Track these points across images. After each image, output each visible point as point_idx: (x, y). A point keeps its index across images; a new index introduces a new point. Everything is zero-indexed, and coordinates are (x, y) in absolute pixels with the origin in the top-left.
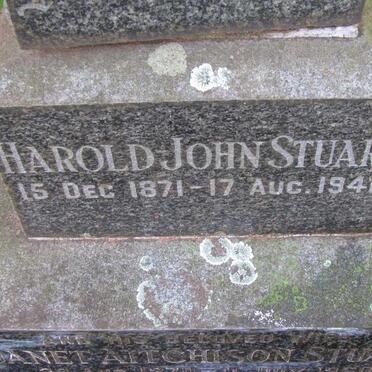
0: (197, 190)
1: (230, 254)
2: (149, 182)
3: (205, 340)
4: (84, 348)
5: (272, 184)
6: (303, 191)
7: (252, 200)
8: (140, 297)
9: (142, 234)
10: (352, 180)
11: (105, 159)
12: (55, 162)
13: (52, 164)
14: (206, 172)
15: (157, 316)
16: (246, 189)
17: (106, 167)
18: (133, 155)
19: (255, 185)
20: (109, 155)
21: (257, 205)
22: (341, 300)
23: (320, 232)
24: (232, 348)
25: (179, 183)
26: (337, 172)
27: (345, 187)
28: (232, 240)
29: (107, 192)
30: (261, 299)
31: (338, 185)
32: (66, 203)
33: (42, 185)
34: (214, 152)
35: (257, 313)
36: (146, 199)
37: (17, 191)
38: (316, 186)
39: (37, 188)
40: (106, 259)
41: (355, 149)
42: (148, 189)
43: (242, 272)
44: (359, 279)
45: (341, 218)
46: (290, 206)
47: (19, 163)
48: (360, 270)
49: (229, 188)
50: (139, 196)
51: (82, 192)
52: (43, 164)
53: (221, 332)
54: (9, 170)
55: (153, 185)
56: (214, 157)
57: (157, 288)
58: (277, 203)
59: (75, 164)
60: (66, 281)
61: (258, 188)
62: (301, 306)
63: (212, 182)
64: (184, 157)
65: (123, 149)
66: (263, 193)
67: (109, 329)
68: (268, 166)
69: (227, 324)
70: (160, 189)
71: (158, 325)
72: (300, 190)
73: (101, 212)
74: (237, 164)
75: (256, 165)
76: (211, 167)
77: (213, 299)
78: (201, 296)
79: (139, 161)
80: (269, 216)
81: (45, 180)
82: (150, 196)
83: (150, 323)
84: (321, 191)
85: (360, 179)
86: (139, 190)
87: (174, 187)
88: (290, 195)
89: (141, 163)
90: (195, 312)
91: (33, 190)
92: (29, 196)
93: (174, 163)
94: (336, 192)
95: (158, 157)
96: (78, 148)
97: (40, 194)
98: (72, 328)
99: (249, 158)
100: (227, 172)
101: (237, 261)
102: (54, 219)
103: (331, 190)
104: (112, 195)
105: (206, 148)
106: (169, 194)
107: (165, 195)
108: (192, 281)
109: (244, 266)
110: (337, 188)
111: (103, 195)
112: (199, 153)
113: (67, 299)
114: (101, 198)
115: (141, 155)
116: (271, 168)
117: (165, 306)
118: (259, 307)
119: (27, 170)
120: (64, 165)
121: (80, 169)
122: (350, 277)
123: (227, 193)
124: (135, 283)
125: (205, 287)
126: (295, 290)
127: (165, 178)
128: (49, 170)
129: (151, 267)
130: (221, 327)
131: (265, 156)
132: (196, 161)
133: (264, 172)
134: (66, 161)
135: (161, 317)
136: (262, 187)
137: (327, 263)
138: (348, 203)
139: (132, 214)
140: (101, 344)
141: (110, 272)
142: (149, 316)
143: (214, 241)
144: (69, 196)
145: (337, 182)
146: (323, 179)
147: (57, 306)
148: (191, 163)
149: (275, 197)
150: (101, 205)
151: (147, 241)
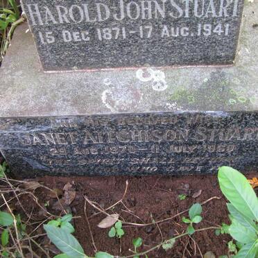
0: (133, 34)
1: (153, 76)
2: (107, 29)
3: (139, 122)
4: (73, 130)
5: (173, 29)
6: (190, 34)
7: (163, 40)
8: (104, 98)
9: (105, 67)
10: (215, 26)
11: (84, 13)
12: (58, 17)
13: (57, 18)
14: (137, 21)
15: (113, 106)
16: (159, 32)
17: (85, 19)
18: (99, 10)
19: (164, 30)
20: (86, 11)
21: (165, 44)
22: (213, 97)
23: (201, 64)
24: (155, 129)
25: (123, 29)
26: (207, 21)
27: (212, 31)
28: (154, 70)
29: (86, 37)
30: (169, 98)
31: (208, 30)
32: (64, 45)
33: (51, 33)
34: (141, 7)
35: (167, 104)
36: (106, 41)
37: (38, 37)
38: (196, 31)
39: (49, 35)
40: (86, 80)
41: (215, 4)
42: (107, 34)
43: (159, 84)
44: (223, 87)
45: (212, 54)
46: (183, 45)
47: (40, 18)
48: (223, 83)
49: (150, 32)
50: (103, 39)
51: (72, 37)
52: (52, 18)
53: (148, 115)
54: (34, 23)
55: (110, 31)
56: (141, 11)
57: (113, 93)
58: (176, 43)
59: (69, 18)
60: (64, 92)
61: (165, 32)
62: (191, 101)
63: (141, 28)
64: (125, 12)
65: (93, 6)
66: (168, 36)
67: (86, 114)
68: (170, 17)
69: (151, 110)
70: (113, 33)
71: (113, 111)
72: (188, 33)
73: (83, 51)
74: (153, 15)
75: (163, 16)
76: (140, 18)
77: (143, 98)
78: (137, 96)
79: (102, 14)
80: (173, 52)
81: (53, 29)
82: (108, 39)
83: (109, 110)
84: (199, 34)
85: (219, 26)
86: (102, 34)
87: (121, 32)
88: (183, 37)
89: (103, 16)
90: (133, 104)
91: (47, 36)
92: (45, 41)
93: (120, 15)
94: (207, 35)
95: (112, 11)
96: (70, 7)
97: (51, 39)
98: (67, 114)
99: (160, 11)
100: (148, 21)
101: (156, 79)
102: (58, 57)
103: (204, 34)
104: (88, 39)
105: (137, 5)
106: (119, 37)
107: (116, 38)
108: (132, 89)
109: (160, 82)
110: (207, 32)
111: (84, 39)
112: (133, 8)
113: (64, 100)
114: (83, 41)
115: (103, 10)
116: (172, 18)
117: (117, 102)
118: (168, 101)
119: (44, 22)
120: (63, 18)
121: (71, 21)
122: (218, 86)
123: (149, 36)
124: (101, 91)
125: (139, 92)
126: (188, 92)
127: (116, 25)
128: (55, 22)
129: (109, 83)
130: (148, 111)
131: (167, 10)
132: (132, 13)
133: (167, 21)
134: (64, 16)
135: (115, 107)
136: (167, 32)
137: (206, 80)
138: (215, 42)
139: (99, 52)
140: (82, 127)
141: (87, 86)
142: (108, 106)
143: (144, 70)
144: (66, 40)
145: (207, 27)
146: (200, 26)
147: (59, 103)
148: (129, 16)
149: (175, 38)
150: (83, 47)
151: (108, 71)
